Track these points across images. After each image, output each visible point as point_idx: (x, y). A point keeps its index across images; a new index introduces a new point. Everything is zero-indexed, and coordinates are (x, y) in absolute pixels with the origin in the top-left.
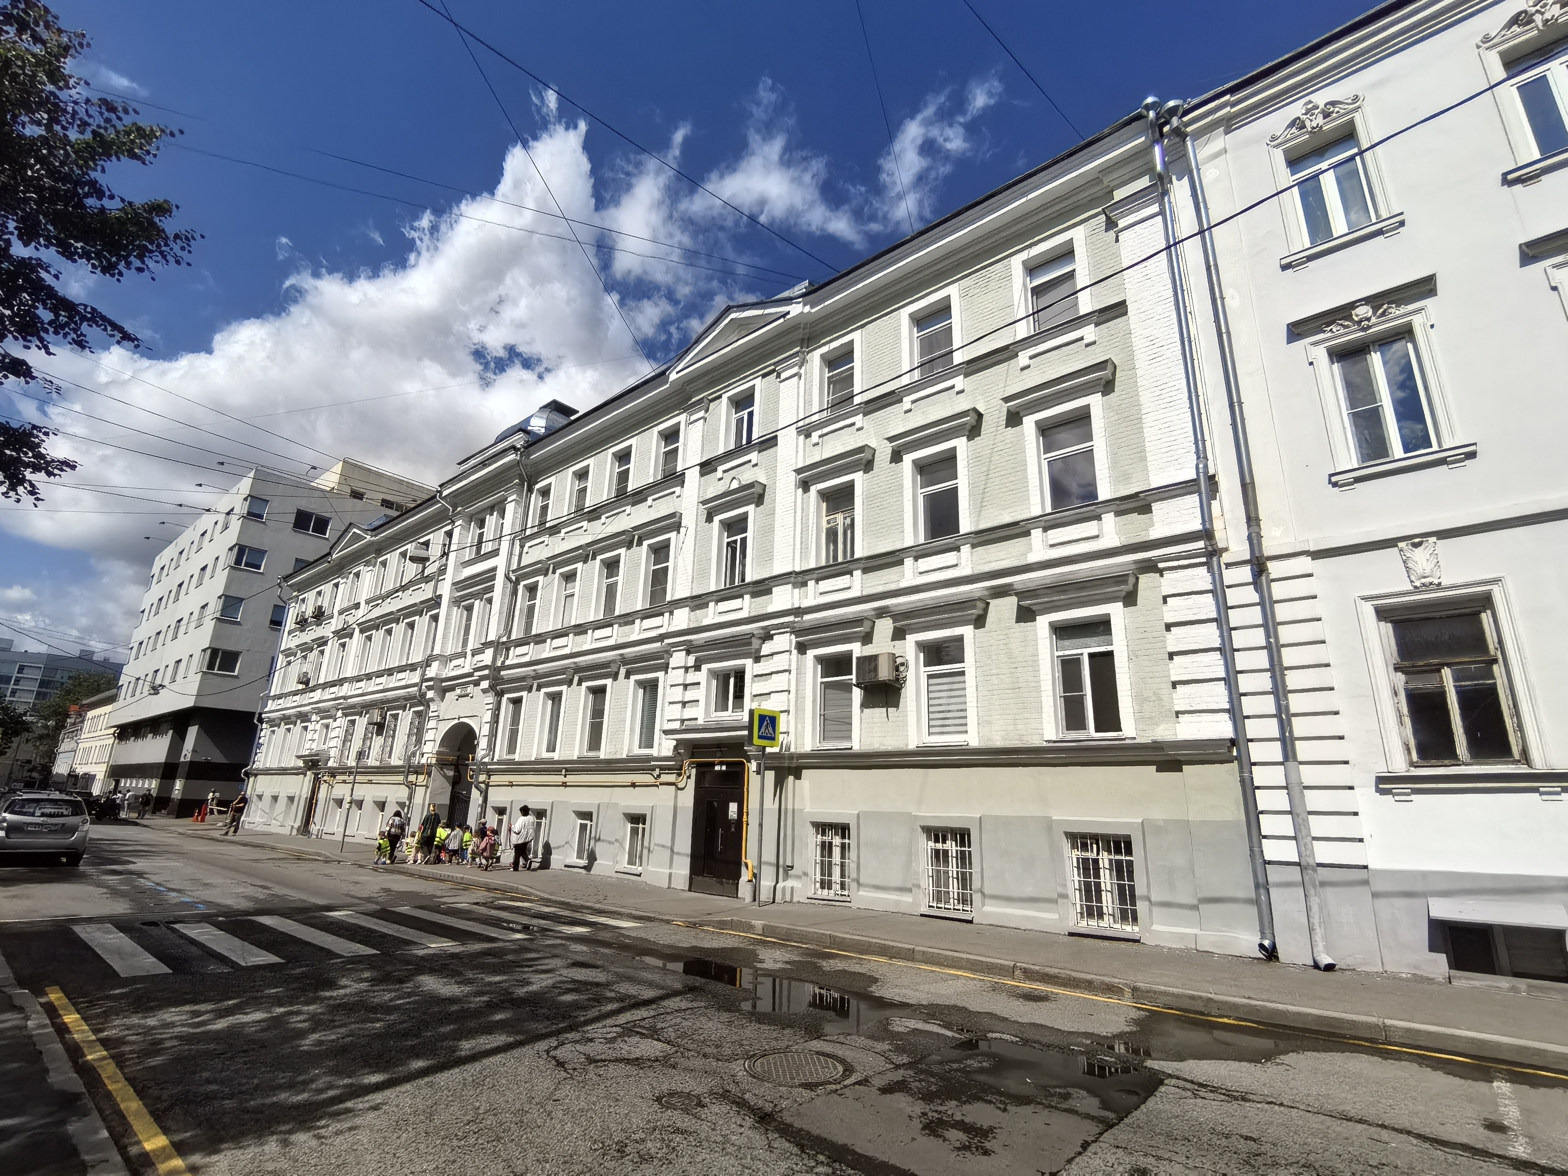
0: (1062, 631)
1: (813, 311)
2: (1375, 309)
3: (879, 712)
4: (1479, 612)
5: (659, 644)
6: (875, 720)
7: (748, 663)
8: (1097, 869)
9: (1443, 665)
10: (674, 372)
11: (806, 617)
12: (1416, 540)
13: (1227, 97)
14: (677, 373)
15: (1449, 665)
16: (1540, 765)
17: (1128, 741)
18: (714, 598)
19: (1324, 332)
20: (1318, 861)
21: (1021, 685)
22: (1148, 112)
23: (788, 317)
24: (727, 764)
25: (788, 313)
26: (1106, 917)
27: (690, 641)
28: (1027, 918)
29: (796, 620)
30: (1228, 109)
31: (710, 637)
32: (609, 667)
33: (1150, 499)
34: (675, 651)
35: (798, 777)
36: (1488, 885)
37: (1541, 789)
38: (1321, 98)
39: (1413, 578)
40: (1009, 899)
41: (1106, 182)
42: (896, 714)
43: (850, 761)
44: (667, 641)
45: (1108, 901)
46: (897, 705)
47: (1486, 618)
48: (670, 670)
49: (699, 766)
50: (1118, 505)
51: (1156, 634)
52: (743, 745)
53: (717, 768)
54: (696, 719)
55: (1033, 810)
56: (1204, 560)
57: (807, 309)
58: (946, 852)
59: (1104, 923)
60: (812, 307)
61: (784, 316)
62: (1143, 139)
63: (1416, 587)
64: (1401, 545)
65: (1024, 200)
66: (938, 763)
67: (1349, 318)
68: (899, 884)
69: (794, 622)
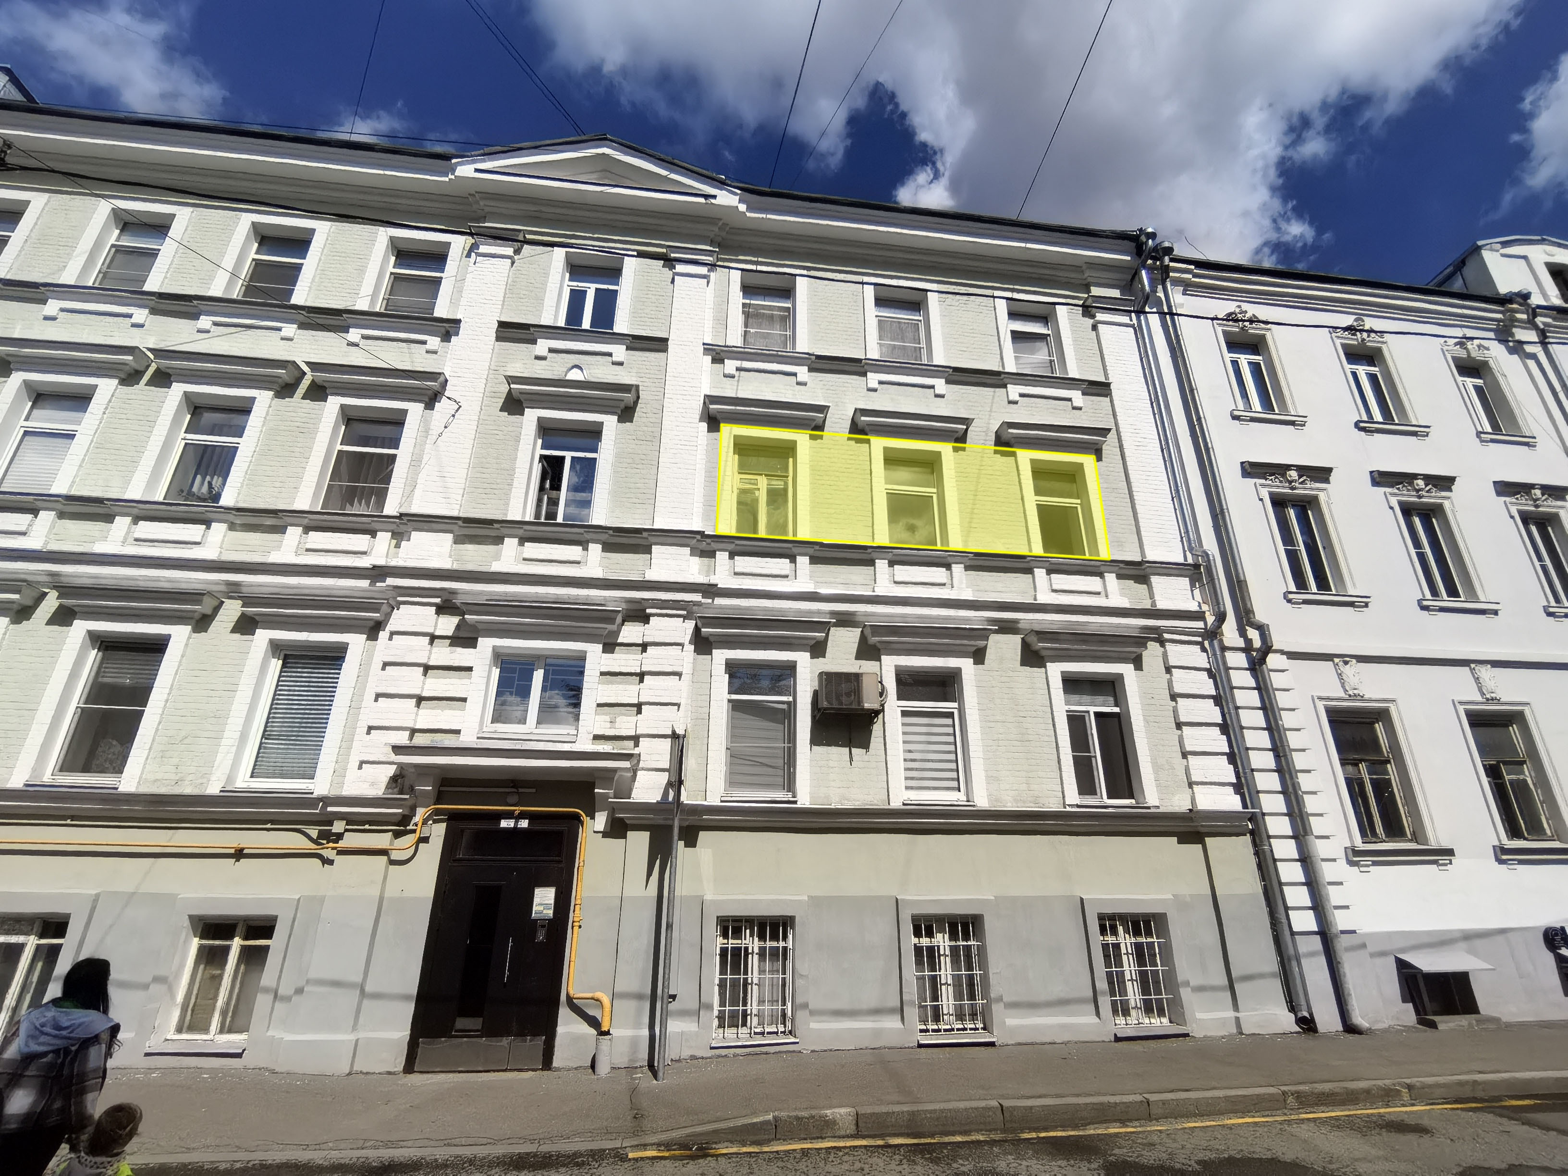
0: (1072, 684)
1: (748, 214)
2: (1300, 476)
3: (838, 753)
4: (1374, 723)
5: (364, 583)
6: (831, 764)
7: (593, 651)
8: (1118, 956)
9: (1361, 761)
10: (472, 167)
11: (719, 601)
12: (1345, 658)
13: (1193, 267)
14: (477, 170)
15: (1365, 761)
16: (1433, 844)
17: (1152, 810)
18: (520, 532)
19: (1266, 479)
20: (1340, 929)
21: (1031, 737)
22: (1148, 240)
23: (713, 201)
24: (532, 817)
25: (714, 197)
26: (1133, 1013)
27: (453, 592)
28: (1063, 1026)
29: (704, 601)
30: (1190, 276)
31: (506, 593)
32: (198, 602)
33: (1149, 571)
34: (405, 603)
35: (691, 842)
36: (1427, 940)
37: (1441, 862)
38: (1251, 310)
39: (1347, 688)
40: (1033, 1006)
41: (1086, 275)
42: (866, 758)
43: (794, 821)
44: (391, 581)
45: (1133, 994)
46: (865, 745)
47: (1379, 728)
48: (383, 635)
49: (453, 818)
50: (1121, 568)
51: (1162, 702)
52: (592, 786)
53: (504, 824)
54: (457, 732)
55: (1055, 888)
56: (1200, 639)
57: (742, 207)
58: (931, 950)
59: (1132, 1020)
60: (749, 209)
61: (706, 196)
62: (1129, 258)
63: (1350, 696)
64: (1336, 660)
65: (1023, 245)
66: (934, 827)
67: (1284, 475)
68: (873, 1004)
69: (698, 604)
